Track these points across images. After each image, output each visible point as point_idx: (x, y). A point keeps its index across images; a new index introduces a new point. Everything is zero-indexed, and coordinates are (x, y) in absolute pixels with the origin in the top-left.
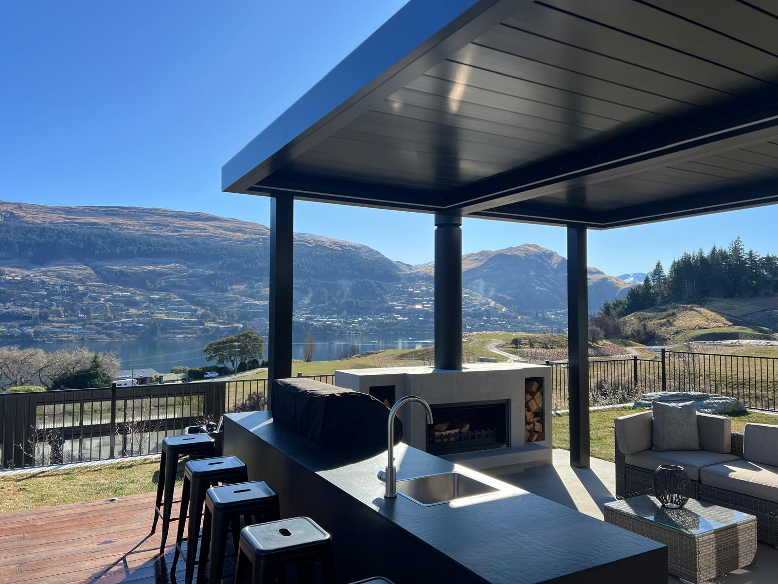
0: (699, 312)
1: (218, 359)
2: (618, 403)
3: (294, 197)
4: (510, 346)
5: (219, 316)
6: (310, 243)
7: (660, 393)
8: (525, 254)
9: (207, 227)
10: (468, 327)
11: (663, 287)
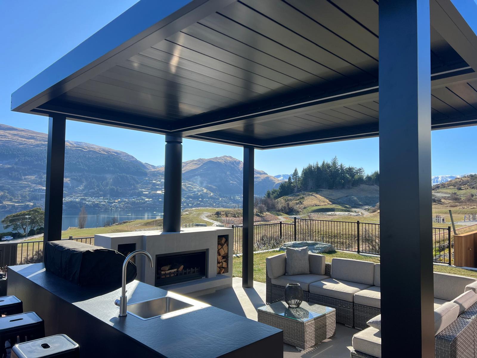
0: (316, 197)
1: (13, 227)
2: (271, 249)
3: (66, 118)
4: (214, 216)
5: (14, 197)
6: (85, 149)
7: (293, 242)
8: (225, 161)
9: (7, 134)
10: (190, 205)
11: (298, 183)
